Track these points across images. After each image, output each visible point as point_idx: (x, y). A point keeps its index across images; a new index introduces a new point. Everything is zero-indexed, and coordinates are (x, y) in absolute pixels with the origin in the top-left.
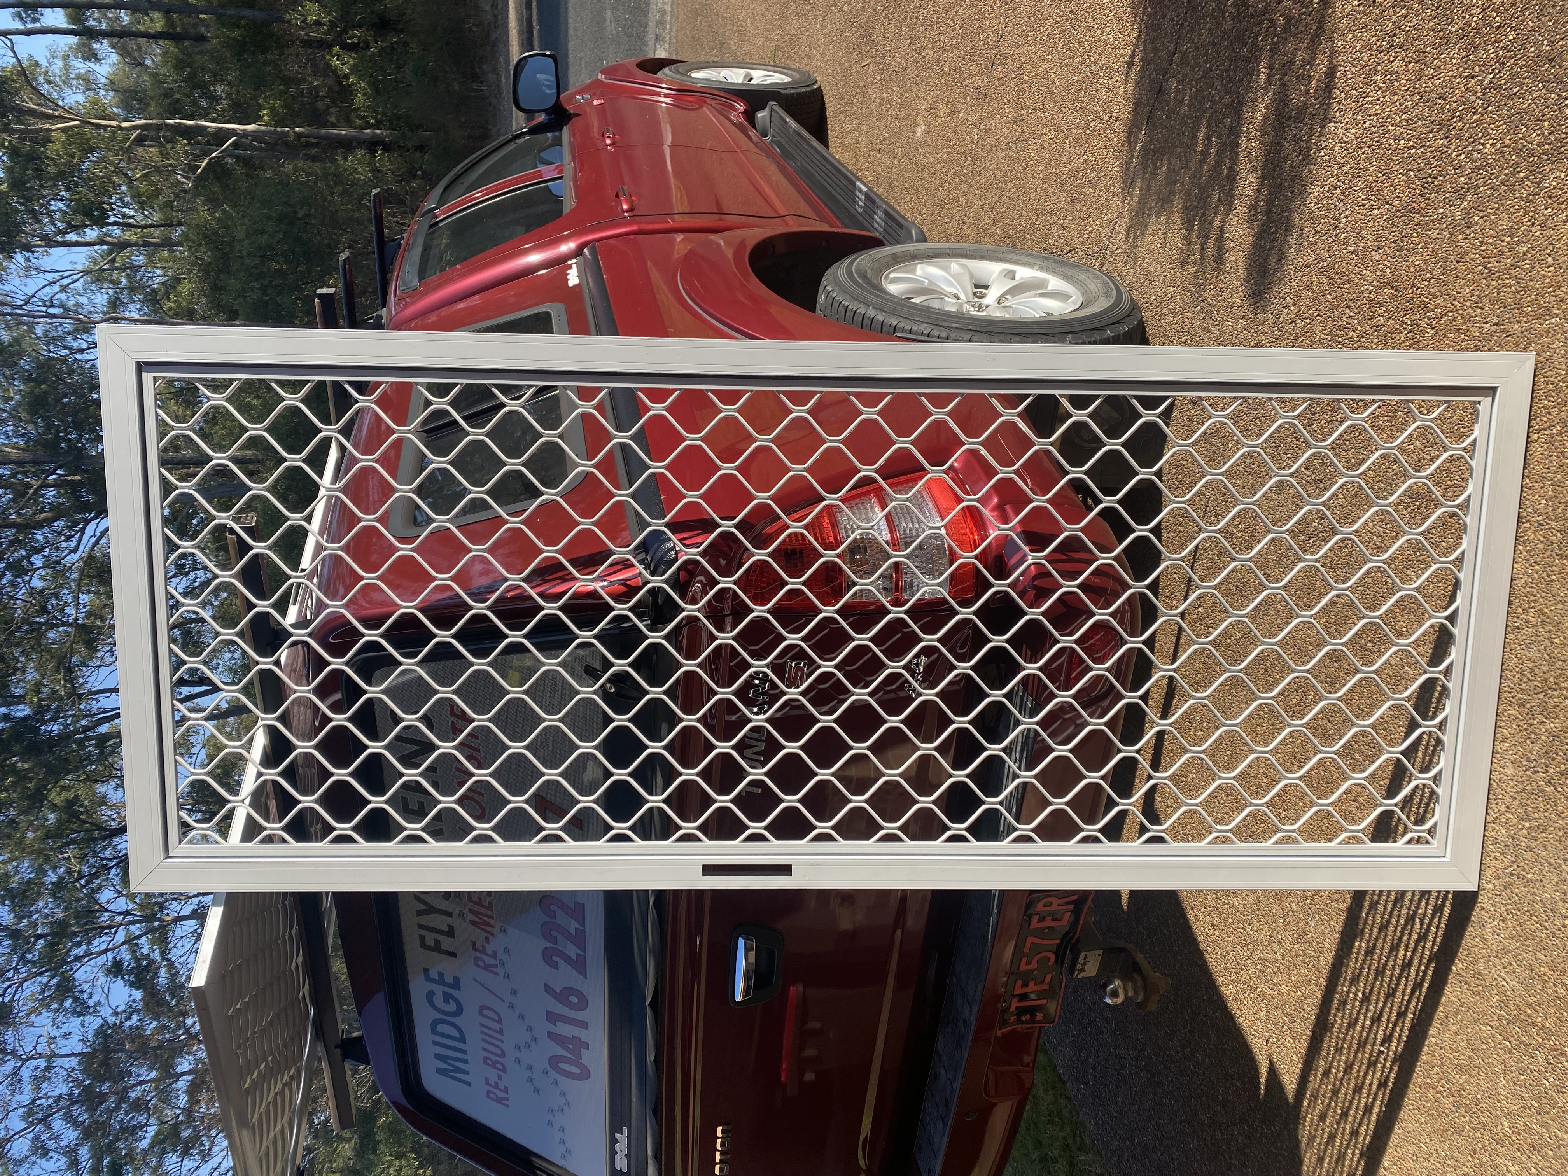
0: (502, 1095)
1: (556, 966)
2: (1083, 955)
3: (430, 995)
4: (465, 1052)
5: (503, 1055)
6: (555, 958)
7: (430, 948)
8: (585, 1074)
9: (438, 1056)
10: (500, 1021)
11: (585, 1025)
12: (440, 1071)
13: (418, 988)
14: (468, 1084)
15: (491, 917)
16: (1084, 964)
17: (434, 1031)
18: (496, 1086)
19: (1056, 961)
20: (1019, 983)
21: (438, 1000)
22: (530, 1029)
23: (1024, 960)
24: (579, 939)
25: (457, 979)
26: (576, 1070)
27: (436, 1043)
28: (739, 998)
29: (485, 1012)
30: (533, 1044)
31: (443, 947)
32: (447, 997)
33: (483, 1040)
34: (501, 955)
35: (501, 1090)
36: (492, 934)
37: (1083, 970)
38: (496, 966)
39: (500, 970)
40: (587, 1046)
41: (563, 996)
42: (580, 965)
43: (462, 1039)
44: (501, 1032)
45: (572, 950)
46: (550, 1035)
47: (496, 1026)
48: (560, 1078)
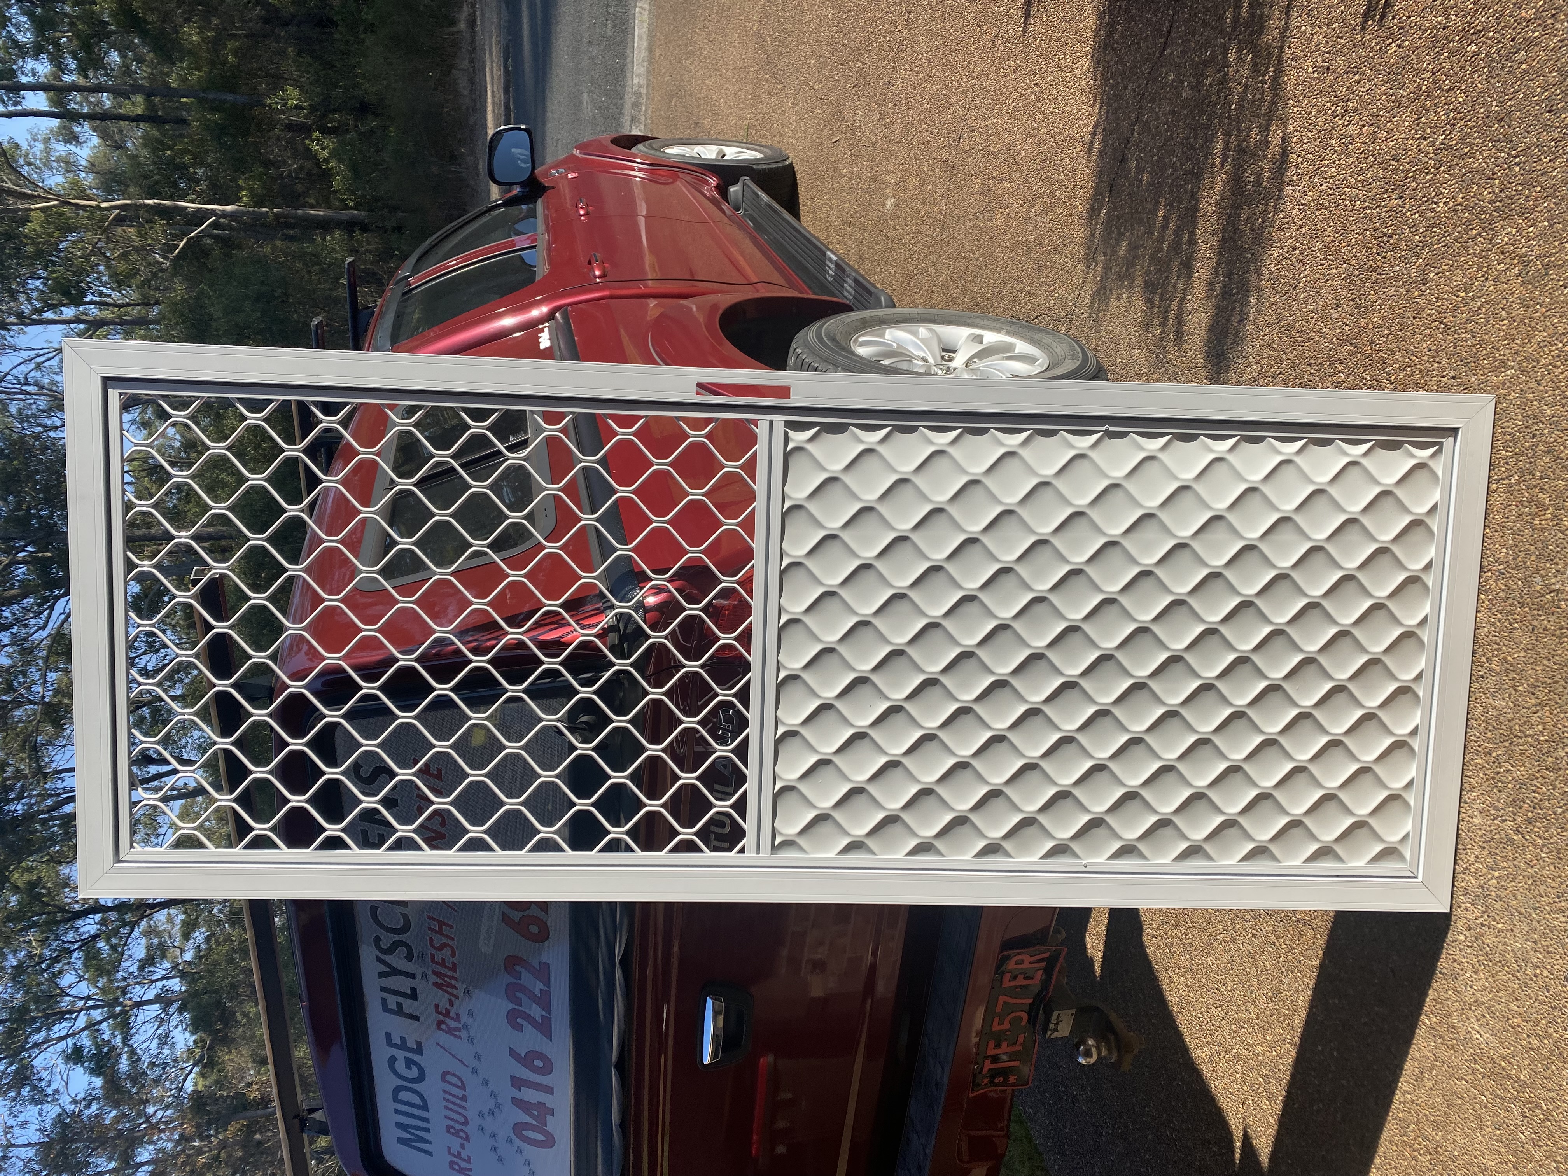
0: (464, 1165)
1: (520, 1029)
2: (1055, 1014)
3: (392, 1060)
4: (427, 1120)
5: (466, 1123)
6: (519, 1020)
7: (391, 1011)
8: (550, 1142)
9: (399, 1125)
10: (463, 1087)
11: (550, 1090)
12: (401, 1141)
13: (379, 1054)
14: (430, 1154)
15: (456, 979)
16: (1057, 1024)
17: (396, 1099)
18: (459, 1156)
19: (1029, 1021)
20: (992, 1043)
21: (400, 1066)
22: (494, 1095)
23: (997, 1020)
24: (544, 1001)
25: (419, 1044)
26: (541, 1137)
27: (397, 1111)
28: (707, 1060)
29: (448, 1078)
30: (497, 1110)
31: (405, 1011)
32: (409, 1063)
33: (446, 1107)
34: (464, 1019)
35: (463, 1160)
36: (457, 997)
37: (1056, 1030)
38: (459, 1030)
39: (463, 1034)
40: (552, 1112)
41: (527, 1060)
42: (545, 1027)
43: (425, 1107)
44: (464, 1098)
45: (537, 1012)
46: (516, 1102)
47: (459, 1093)
48: (523, 1145)
